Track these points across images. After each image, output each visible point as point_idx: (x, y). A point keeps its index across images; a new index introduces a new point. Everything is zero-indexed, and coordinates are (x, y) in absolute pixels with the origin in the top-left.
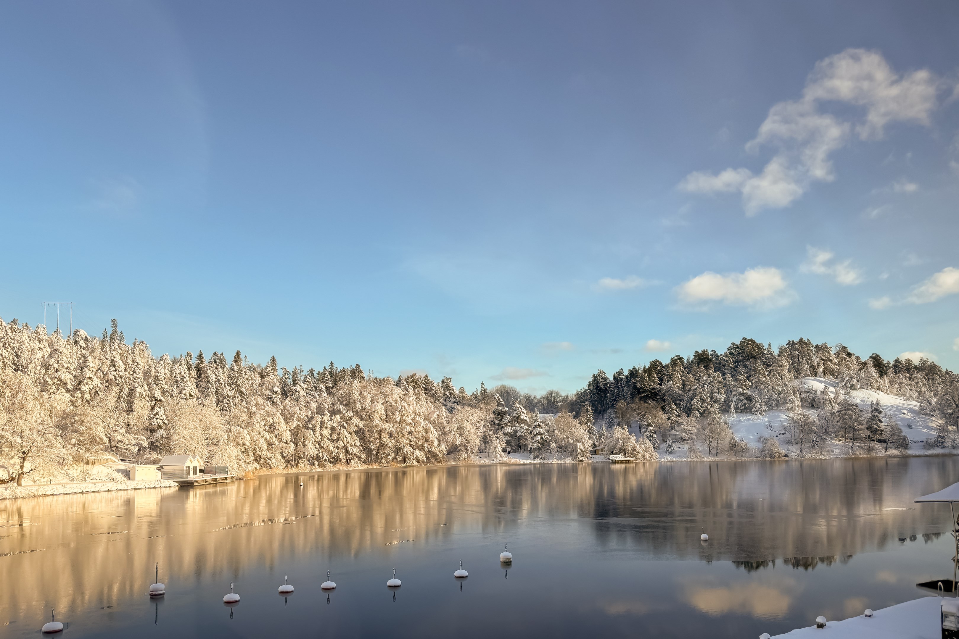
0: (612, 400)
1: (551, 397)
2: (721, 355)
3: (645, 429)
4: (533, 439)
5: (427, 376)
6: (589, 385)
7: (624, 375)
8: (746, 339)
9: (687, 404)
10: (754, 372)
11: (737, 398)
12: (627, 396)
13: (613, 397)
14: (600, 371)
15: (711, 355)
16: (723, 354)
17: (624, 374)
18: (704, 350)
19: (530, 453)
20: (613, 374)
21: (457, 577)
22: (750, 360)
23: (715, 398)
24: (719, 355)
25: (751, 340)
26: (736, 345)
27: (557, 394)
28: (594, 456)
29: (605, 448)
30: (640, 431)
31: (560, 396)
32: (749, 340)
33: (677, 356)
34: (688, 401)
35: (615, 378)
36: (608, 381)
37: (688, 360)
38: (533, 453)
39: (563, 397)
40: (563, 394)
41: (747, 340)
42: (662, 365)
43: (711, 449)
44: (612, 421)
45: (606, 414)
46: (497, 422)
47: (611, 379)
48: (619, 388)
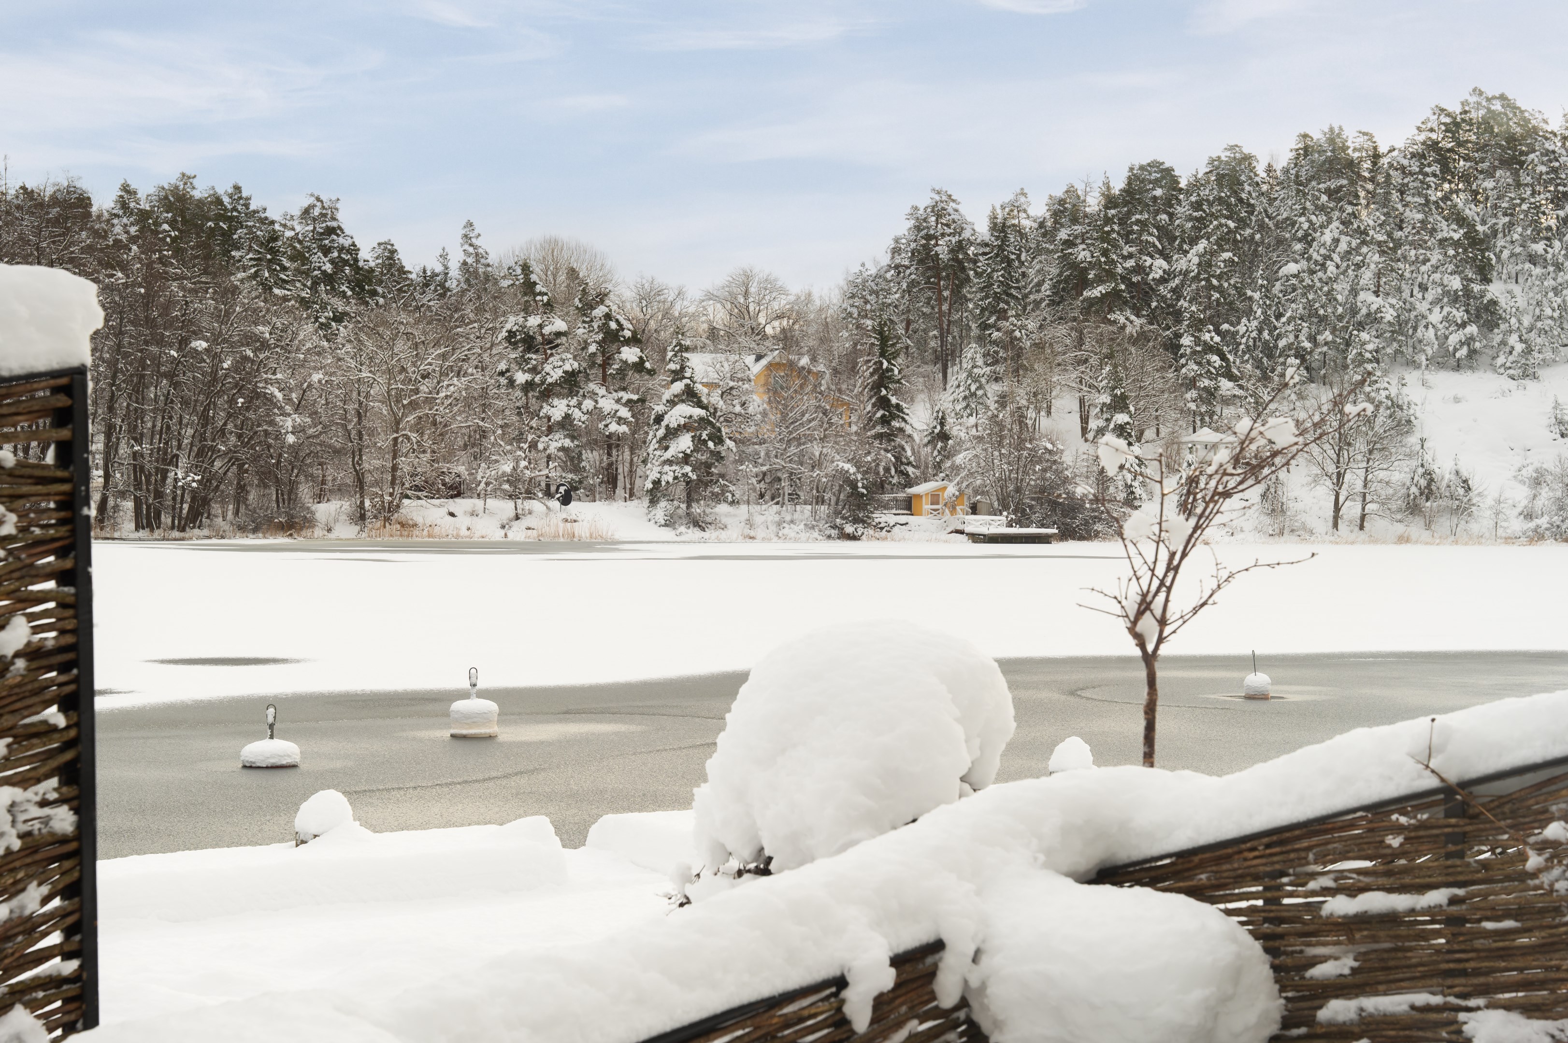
0: (983, 310)
1: (746, 294)
2: (1392, 150)
3: (1101, 423)
4: (667, 448)
5: (237, 188)
6: (896, 251)
7: (1028, 217)
8: (1481, 93)
9: (1260, 331)
10: (1507, 219)
11: (1445, 312)
12: (1038, 296)
13: (987, 297)
14: (938, 193)
15: (1355, 150)
16: (1400, 144)
17: (1032, 212)
18: (1332, 130)
19: (653, 502)
20: (989, 212)
21: (249, 767)
22: (1498, 175)
23: (1364, 311)
24: (1383, 149)
25: (1502, 97)
26: (1448, 115)
27: (771, 287)
28: (903, 519)
29: (945, 488)
30: (1084, 431)
31: (783, 291)
32: (1494, 98)
33: (1232, 148)
34: (1263, 322)
35: (994, 227)
36: (966, 234)
37: (1269, 165)
38: (663, 504)
39: (792, 298)
40: (795, 288)
41: (1488, 100)
42: (1175, 181)
43: (1342, 499)
44: (980, 393)
45: (956, 368)
46: (521, 378)
47: (982, 229)
48: (1010, 262)
